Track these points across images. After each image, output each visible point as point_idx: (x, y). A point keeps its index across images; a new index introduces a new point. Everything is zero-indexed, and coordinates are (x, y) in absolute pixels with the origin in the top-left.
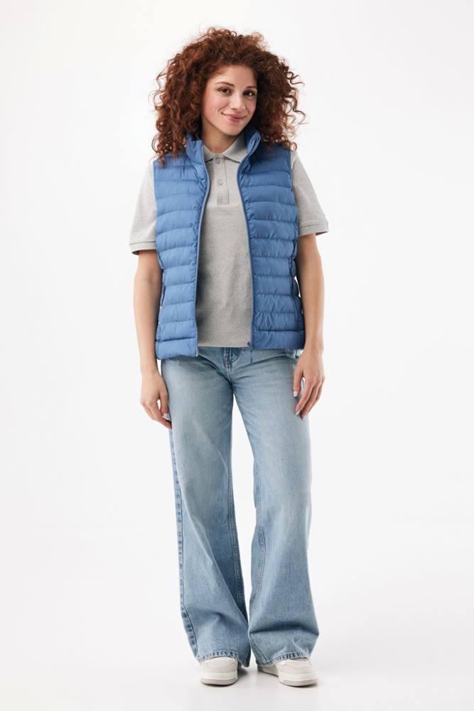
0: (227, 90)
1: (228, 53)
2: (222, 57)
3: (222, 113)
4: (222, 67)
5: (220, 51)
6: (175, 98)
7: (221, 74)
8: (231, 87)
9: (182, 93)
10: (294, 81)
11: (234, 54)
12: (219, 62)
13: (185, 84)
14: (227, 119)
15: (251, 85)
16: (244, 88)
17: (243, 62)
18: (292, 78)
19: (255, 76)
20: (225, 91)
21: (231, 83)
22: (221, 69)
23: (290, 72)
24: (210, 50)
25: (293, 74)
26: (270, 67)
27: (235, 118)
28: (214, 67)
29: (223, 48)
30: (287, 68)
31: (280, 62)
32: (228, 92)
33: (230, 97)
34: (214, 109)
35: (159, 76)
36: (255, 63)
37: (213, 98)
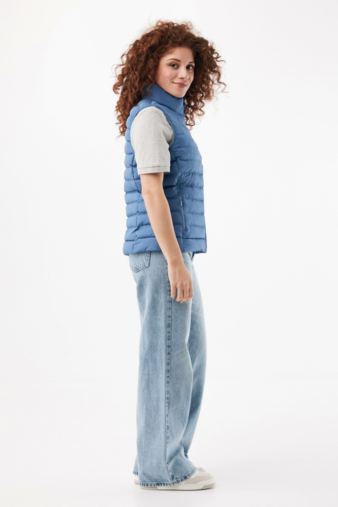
0: (175, 65)
1: (174, 38)
2: (170, 42)
3: (173, 82)
4: (171, 49)
5: (169, 38)
6: (136, 70)
7: (170, 53)
8: (179, 62)
9: (142, 68)
10: (219, 59)
11: (180, 39)
12: (169, 45)
13: (143, 61)
14: (176, 86)
15: (191, 61)
16: (187, 64)
17: (186, 45)
18: (217, 58)
19: (193, 54)
20: (173, 66)
21: (178, 59)
22: (170, 50)
23: (216, 53)
24: (162, 37)
25: (218, 55)
26: (204, 48)
27: (182, 85)
28: (166, 48)
29: (171, 35)
30: (214, 50)
31: (209, 45)
32: (176, 66)
33: (177, 70)
34: (166, 79)
35: (123, 55)
36: (192, 46)
37: (165, 71)
